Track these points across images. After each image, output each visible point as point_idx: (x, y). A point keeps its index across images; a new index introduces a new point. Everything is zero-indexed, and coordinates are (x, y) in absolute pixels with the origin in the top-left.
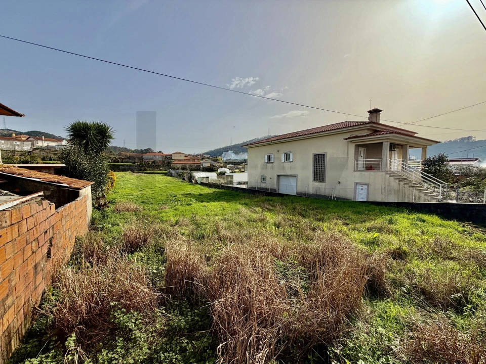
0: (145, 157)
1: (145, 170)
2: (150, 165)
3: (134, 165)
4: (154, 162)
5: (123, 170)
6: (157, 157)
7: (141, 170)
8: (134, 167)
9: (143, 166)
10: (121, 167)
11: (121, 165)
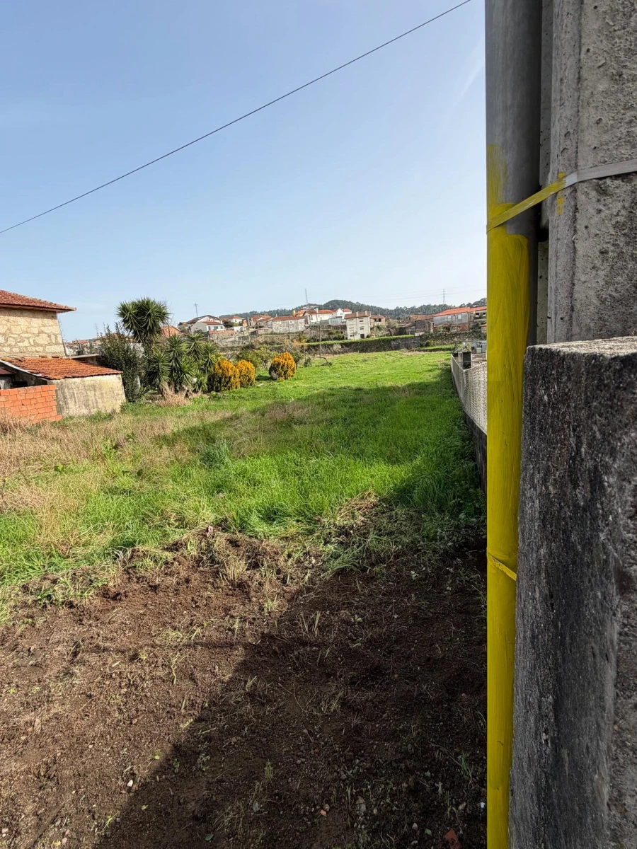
0: (438, 318)
1: (427, 345)
2: (441, 335)
3: (411, 338)
4: (448, 329)
5: (397, 348)
6: (460, 317)
7: (422, 346)
8: (413, 341)
9: (427, 338)
10: (393, 342)
11: (394, 340)
